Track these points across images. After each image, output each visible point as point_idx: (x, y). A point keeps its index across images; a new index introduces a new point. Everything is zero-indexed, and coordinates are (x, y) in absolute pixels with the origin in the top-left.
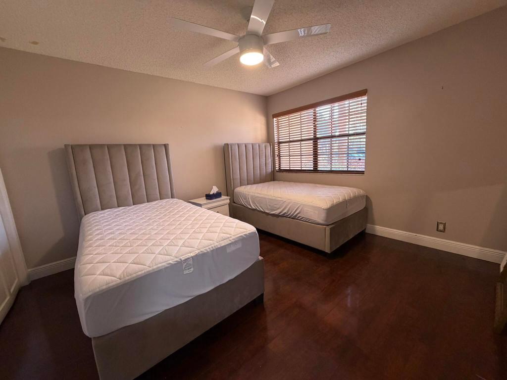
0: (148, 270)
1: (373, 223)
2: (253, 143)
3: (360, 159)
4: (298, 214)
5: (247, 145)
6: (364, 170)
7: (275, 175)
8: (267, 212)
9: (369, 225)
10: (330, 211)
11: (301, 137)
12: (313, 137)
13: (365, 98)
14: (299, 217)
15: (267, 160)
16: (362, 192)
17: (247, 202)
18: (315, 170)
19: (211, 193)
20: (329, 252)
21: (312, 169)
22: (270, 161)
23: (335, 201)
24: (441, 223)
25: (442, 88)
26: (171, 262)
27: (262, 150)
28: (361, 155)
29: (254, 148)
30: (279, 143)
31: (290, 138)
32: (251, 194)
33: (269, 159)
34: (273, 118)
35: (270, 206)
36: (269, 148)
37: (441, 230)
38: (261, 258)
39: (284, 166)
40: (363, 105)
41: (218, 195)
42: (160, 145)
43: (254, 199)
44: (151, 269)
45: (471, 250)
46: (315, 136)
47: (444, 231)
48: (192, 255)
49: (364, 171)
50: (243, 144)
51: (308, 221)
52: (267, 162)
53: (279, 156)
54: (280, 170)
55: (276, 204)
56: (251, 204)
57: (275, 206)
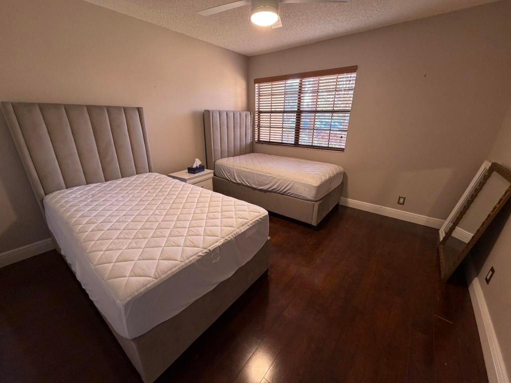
0: (181, 265)
1: (347, 197)
2: (234, 110)
3: (342, 137)
4: (288, 190)
5: (228, 113)
6: (344, 147)
7: (255, 147)
8: (254, 187)
9: (342, 198)
10: (319, 188)
11: (284, 108)
12: (296, 109)
13: (354, 75)
14: (289, 193)
15: (247, 130)
16: (342, 169)
17: (231, 176)
18: (296, 144)
19: (194, 166)
20: (315, 225)
21: (293, 143)
22: (249, 131)
23: (324, 179)
24: (402, 198)
25: (425, 76)
26: (200, 254)
27: (243, 120)
28: (343, 133)
29: (235, 116)
30: (260, 112)
31: (271, 108)
32: (236, 167)
33: (249, 129)
34: (255, 83)
35: (258, 181)
36: (249, 118)
37: (401, 203)
38: (269, 238)
39: (264, 137)
40: (351, 82)
41: (201, 169)
42: (133, 108)
43: (240, 173)
44: (183, 264)
45: (420, 219)
46: (299, 109)
47: (403, 204)
48: (218, 244)
49: (344, 149)
50: (224, 111)
51: (297, 197)
52: (248, 132)
53: (259, 127)
54: (259, 142)
55: (264, 180)
56: (237, 178)
57: (264, 181)
